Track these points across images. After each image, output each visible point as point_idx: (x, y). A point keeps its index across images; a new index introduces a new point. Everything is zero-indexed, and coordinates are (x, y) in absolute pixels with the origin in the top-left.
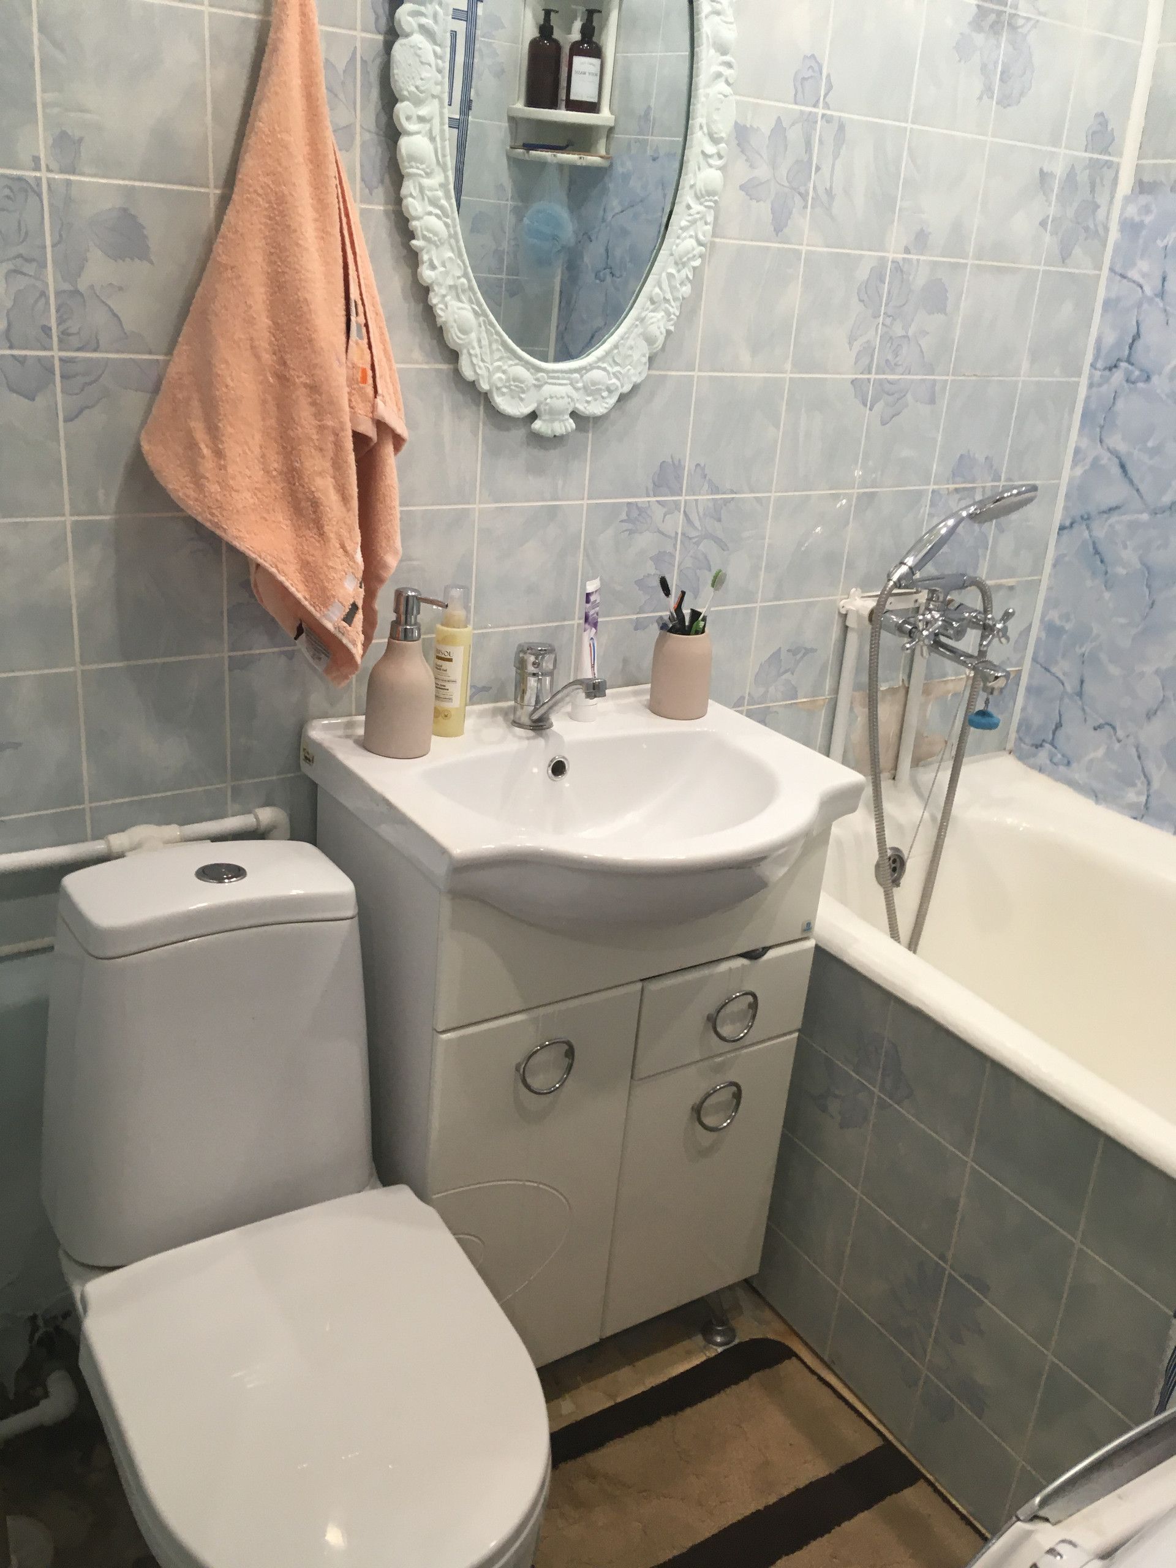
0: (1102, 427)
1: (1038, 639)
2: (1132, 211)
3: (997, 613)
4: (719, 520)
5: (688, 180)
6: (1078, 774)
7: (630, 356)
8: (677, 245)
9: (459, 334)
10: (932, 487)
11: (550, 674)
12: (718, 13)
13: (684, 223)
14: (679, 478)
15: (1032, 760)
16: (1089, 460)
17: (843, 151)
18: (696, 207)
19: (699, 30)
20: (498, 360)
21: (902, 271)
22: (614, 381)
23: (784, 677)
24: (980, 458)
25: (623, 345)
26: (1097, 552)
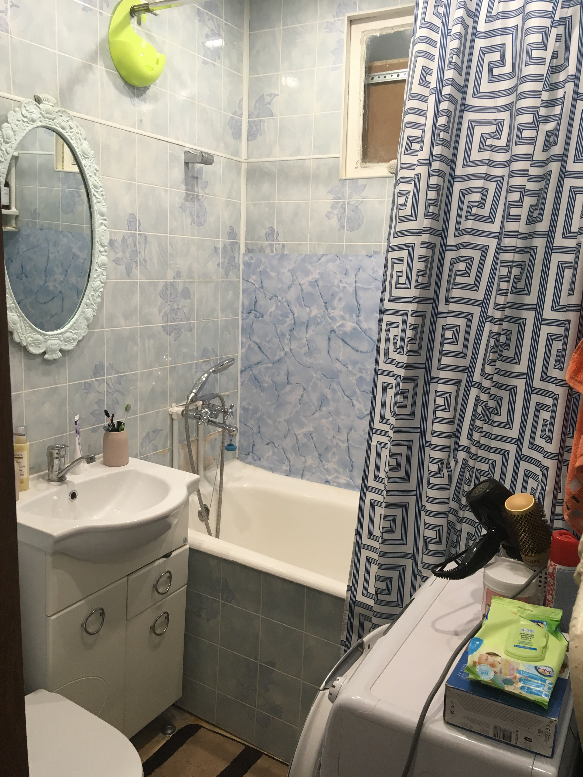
0: (249, 334)
1: (240, 414)
2: (246, 258)
3: (227, 406)
4: (120, 384)
5: (95, 261)
6: (264, 462)
7: (81, 326)
8: (94, 284)
9: (13, 326)
10: (195, 362)
11: (64, 457)
12: (99, 202)
13: (95, 276)
14: (103, 370)
15: (246, 461)
16: (247, 346)
17: (147, 246)
18: (99, 270)
19: (93, 208)
20: (29, 333)
21: (174, 285)
22: (75, 336)
23: (152, 443)
24: (210, 349)
25: (78, 322)
26: (256, 379)
